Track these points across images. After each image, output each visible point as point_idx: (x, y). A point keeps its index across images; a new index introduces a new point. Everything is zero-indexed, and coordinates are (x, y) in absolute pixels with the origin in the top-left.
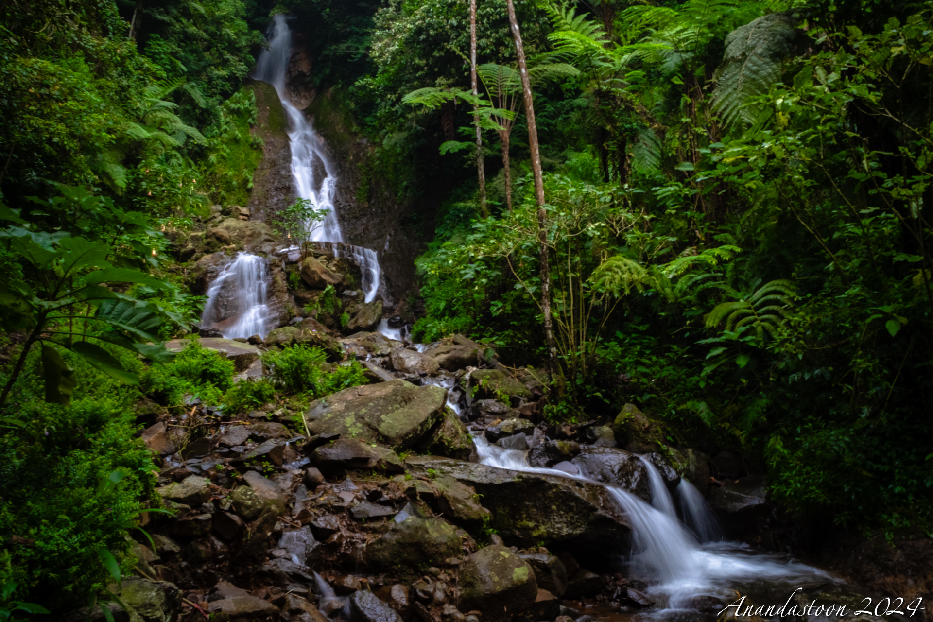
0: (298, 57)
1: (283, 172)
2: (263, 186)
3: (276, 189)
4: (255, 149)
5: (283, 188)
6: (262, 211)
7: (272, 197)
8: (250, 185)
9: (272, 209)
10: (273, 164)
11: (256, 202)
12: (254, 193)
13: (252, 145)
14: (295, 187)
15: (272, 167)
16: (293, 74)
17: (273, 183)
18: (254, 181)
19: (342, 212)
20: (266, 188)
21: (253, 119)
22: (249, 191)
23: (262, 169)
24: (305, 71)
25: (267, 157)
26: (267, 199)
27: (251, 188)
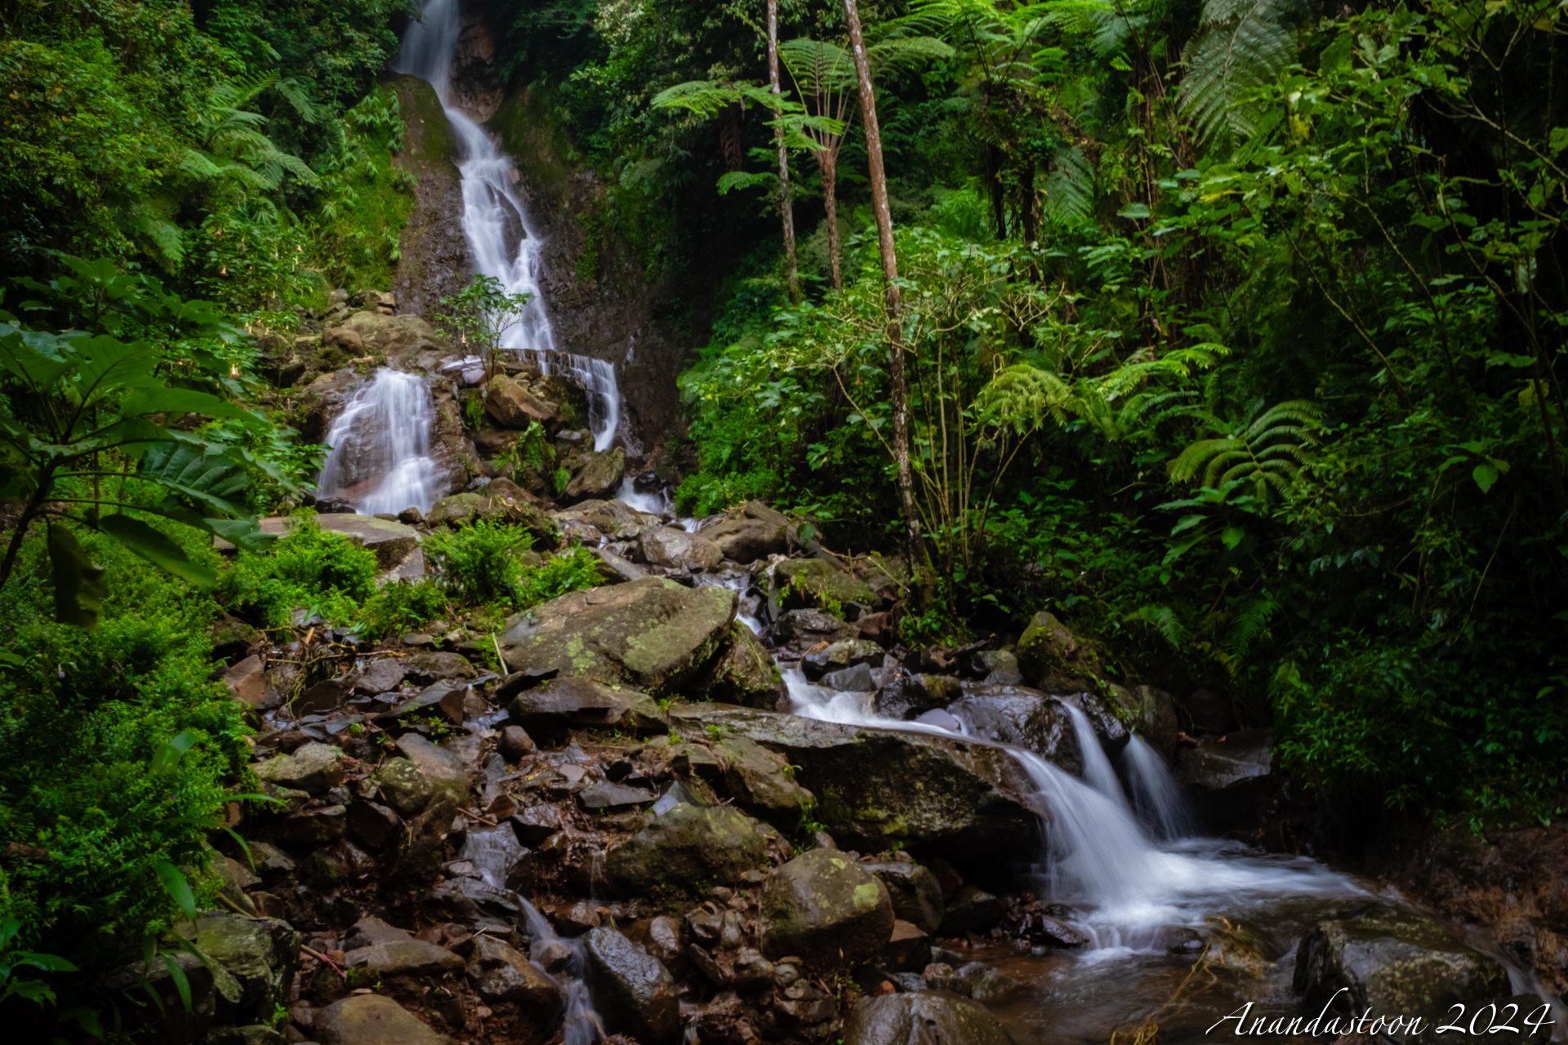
0: (471, 33)
1: (451, 232)
2: (418, 255)
3: (440, 261)
4: (402, 192)
5: (452, 258)
6: (416, 299)
7: (433, 275)
8: (395, 254)
9: (434, 295)
10: (434, 217)
11: (406, 284)
12: (402, 268)
13: (396, 186)
14: (472, 256)
15: (431, 223)
16: (464, 63)
17: (434, 250)
18: (401, 247)
19: (553, 298)
20: (422, 259)
21: (397, 142)
22: (394, 264)
23: (415, 226)
24: (484, 56)
25: (422, 205)
26: (425, 278)
27: (397, 260)
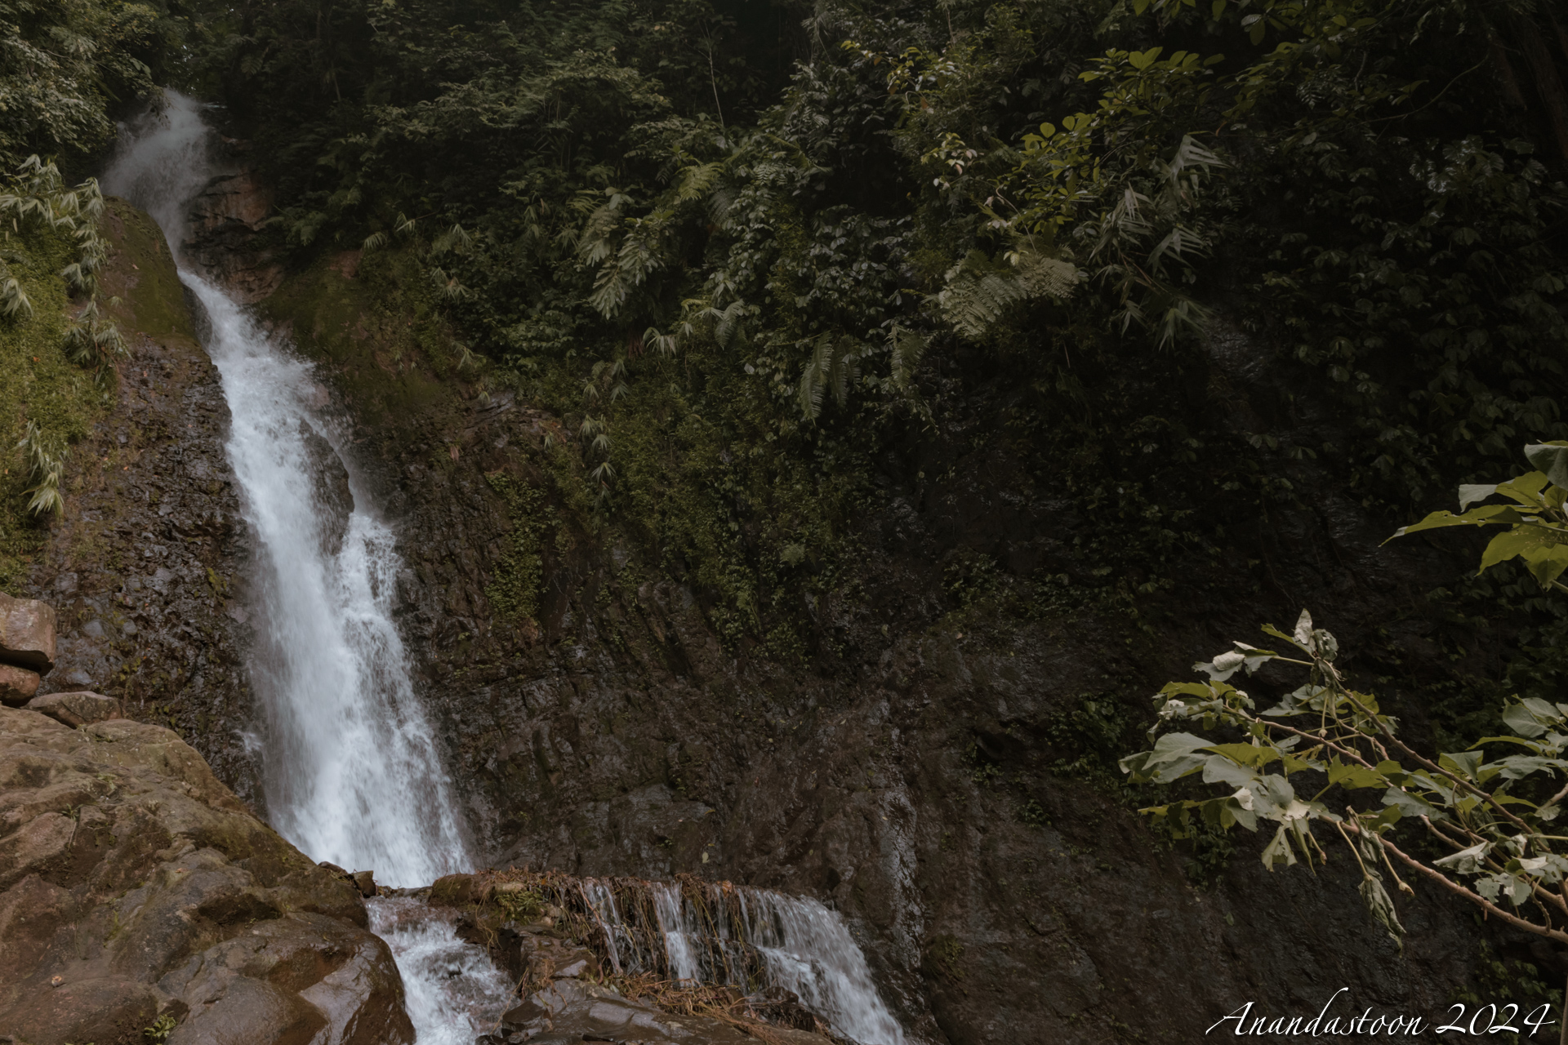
0: (226, 186)
1: (200, 469)
2: (108, 513)
3: (167, 533)
4: (84, 365)
5: (201, 530)
6: (95, 628)
7: (146, 566)
8: (46, 497)
9: (146, 622)
10: (157, 432)
11: (67, 584)
12: (59, 540)
13: (70, 349)
14: (245, 531)
15: (147, 444)
16: (209, 224)
17: (153, 505)
18: (65, 485)
19: (433, 656)
20: (116, 523)
21: (87, 271)
22: (38, 522)
23: (106, 444)
24: (247, 219)
25: (131, 402)
26: (124, 571)
27: (49, 513)
